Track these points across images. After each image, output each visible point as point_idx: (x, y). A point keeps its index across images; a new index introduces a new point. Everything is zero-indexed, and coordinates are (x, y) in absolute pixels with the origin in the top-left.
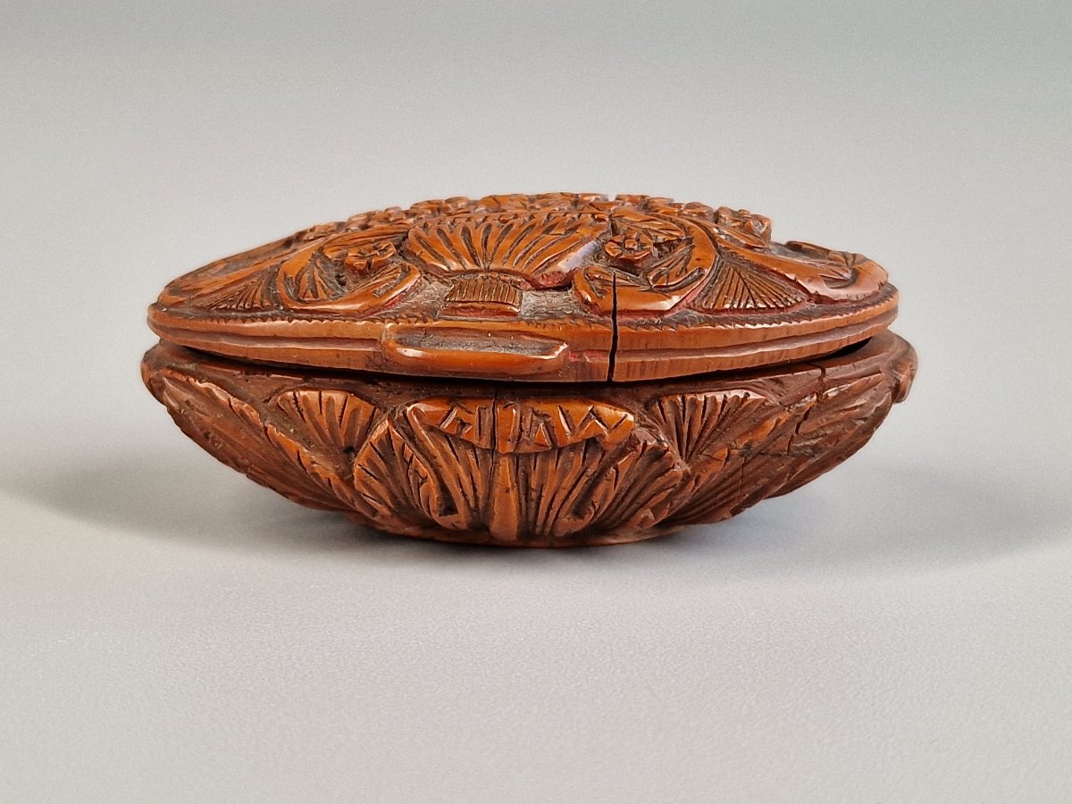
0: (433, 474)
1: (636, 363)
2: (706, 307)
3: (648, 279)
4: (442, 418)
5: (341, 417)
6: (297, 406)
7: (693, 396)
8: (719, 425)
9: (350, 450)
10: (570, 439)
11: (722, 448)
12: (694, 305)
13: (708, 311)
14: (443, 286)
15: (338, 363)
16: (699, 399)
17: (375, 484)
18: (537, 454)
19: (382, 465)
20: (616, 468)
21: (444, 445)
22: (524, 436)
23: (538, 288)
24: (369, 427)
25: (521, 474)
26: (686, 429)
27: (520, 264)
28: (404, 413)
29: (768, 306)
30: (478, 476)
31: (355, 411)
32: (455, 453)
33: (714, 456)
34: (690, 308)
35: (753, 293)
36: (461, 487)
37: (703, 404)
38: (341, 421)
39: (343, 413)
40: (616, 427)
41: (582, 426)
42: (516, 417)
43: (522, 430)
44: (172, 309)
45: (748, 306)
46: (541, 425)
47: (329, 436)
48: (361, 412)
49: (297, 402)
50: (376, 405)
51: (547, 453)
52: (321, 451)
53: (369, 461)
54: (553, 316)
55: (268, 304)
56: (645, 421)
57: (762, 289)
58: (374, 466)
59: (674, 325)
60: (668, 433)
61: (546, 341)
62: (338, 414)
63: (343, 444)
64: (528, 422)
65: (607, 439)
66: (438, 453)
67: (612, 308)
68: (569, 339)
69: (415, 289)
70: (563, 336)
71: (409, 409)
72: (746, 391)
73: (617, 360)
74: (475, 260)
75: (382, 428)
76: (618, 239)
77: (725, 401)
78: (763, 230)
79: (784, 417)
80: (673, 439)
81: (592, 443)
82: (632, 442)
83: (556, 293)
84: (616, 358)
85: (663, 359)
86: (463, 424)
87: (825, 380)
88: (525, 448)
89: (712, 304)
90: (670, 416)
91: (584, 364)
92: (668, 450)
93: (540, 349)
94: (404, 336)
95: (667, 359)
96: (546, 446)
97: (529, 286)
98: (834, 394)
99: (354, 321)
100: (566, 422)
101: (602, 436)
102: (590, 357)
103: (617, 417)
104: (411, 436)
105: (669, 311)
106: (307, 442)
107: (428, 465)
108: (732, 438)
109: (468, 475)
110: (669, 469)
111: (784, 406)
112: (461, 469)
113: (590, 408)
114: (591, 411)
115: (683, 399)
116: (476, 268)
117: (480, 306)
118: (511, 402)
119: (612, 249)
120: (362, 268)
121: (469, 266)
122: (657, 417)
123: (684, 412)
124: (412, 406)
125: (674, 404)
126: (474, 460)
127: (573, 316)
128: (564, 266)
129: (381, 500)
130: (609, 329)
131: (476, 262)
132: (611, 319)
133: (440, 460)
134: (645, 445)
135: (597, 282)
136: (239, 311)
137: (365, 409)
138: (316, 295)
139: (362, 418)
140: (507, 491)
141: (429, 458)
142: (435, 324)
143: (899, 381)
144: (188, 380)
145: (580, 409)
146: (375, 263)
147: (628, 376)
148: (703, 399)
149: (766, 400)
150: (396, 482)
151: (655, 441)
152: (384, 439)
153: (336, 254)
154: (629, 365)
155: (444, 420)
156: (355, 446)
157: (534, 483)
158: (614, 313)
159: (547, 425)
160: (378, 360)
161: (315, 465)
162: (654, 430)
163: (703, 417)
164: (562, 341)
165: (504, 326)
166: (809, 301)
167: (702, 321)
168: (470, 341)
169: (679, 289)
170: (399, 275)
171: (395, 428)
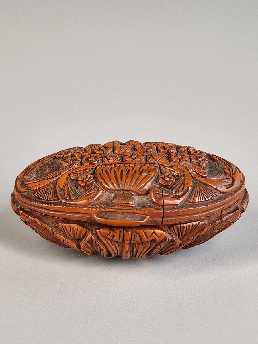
0: (105, 248)
1: (169, 220)
2: (190, 201)
3: (172, 193)
4: (107, 234)
5: (77, 232)
6: (63, 228)
7: (183, 225)
8: (190, 231)
9: (79, 240)
10: (146, 240)
11: (191, 237)
12: (187, 200)
13: (191, 202)
14: (109, 194)
15: (78, 219)
16: (185, 226)
17: (87, 249)
18: (136, 244)
19: (89, 245)
20: (160, 246)
21: (108, 241)
22: (133, 239)
23: (139, 195)
24: (85, 235)
25: (131, 247)
26: (181, 233)
27: (134, 187)
28: (96, 232)
29: (209, 199)
30: (118, 249)
31: (81, 231)
32: (112, 243)
33: (189, 239)
34: (185, 201)
35: (204, 195)
36: (113, 251)
37: (186, 227)
38: (76, 233)
39: (77, 231)
40: (160, 236)
41: (150, 236)
42: (130, 234)
43: (132, 238)
44: (23, 193)
45: (203, 200)
46: (138, 236)
47: (72, 236)
48: (83, 231)
49: (63, 227)
50: (87, 229)
51: (139, 244)
52: (70, 239)
53: (85, 244)
54: (144, 207)
55: (55, 199)
56: (169, 232)
57: (207, 193)
58: (87, 245)
59: (181, 208)
60: (175, 234)
61: (143, 216)
62: (75, 232)
63: (77, 238)
64: (134, 235)
65: (157, 240)
66: (106, 243)
67: (162, 205)
68: (150, 215)
69: (101, 196)
70: (148, 214)
71: (97, 231)
72: (199, 222)
73: (164, 220)
74: (119, 186)
75: (89, 236)
76: (163, 177)
77: (193, 226)
78: (205, 165)
79: (210, 227)
80: (177, 236)
81: (153, 241)
82: (165, 239)
83: (144, 196)
84: (164, 219)
85: (177, 218)
86: (114, 236)
87: (222, 214)
88: (133, 242)
89: (192, 200)
90: (176, 231)
91: (154, 221)
92: (175, 240)
93: (141, 218)
94: (99, 213)
95: (179, 218)
96: (139, 242)
97: (136, 194)
98: (225, 219)
99: (83, 208)
100: (145, 235)
101: (156, 239)
102: (156, 219)
103: (160, 233)
104: (98, 238)
105: (179, 204)
106: (66, 236)
107: (103, 246)
108: (194, 233)
109: (115, 248)
110: (176, 244)
111: (210, 224)
112: (113, 247)
113: (152, 231)
114: (153, 232)
115: (180, 226)
116: (120, 189)
117: (122, 204)
118: (128, 230)
119: (161, 181)
120: (83, 186)
121: (117, 188)
122: (173, 231)
123: (180, 229)
124: (98, 230)
125: (177, 228)
126: (117, 245)
127: (150, 207)
128: (146, 188)
129: (88, 252)
130: (162, 211)
131: (119, 187)
132: (162, 208)
133: (107, 245)
134: (169, 239)
135: (157, 195)
136: (46, 200)
137: (84, 230)
138: (70, 198)
139: (83, 232)
140: (127, 252)
141: (104, 244)
142: (108, 210)
143: (243, 209)
144: (28, 216)
145: (149, 231)
146: (88, 184)
147: (167, 223)
148: (186, 226)
149: (205, 223)
150: (94, 248)
151: (172, 238)
152: (90, 239)
153: (74, 177)
154: (167, 220)
155: (108, 235)
156: (81, 239)
157: (135, 249)
158: (163, 206)
159: (139, 236)
160: (91, 219)
161: (69, 243)
162: (171, 234)
163: (186, 231)
164: (147, 215)
165: (129, 211)
166: (221, 194)
167: (189, 206)
168: (119, 215)
169: (182, 196)
170: (96, 191)
171: (93, 236)
